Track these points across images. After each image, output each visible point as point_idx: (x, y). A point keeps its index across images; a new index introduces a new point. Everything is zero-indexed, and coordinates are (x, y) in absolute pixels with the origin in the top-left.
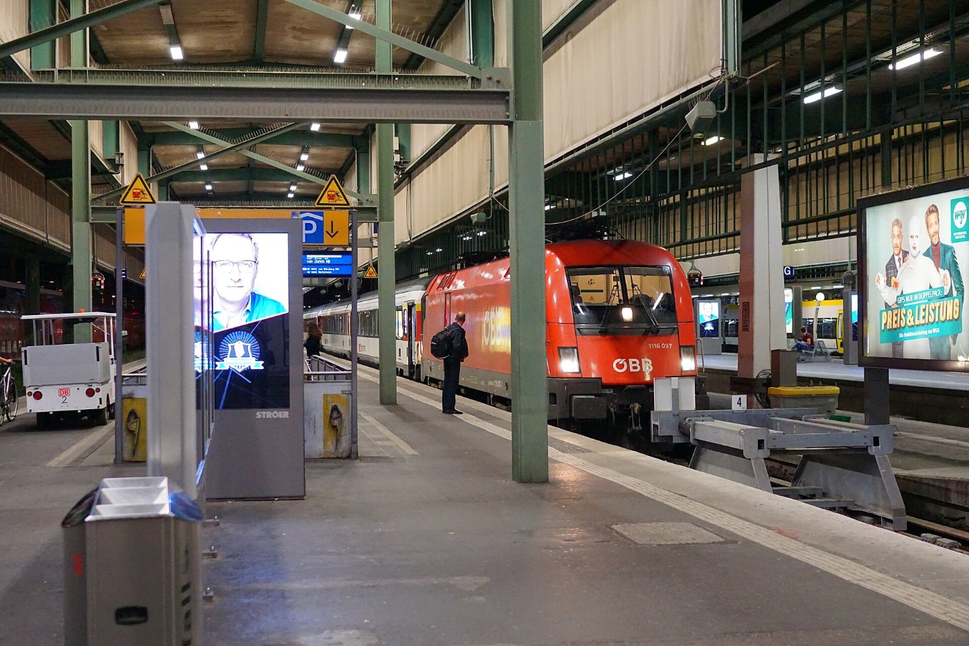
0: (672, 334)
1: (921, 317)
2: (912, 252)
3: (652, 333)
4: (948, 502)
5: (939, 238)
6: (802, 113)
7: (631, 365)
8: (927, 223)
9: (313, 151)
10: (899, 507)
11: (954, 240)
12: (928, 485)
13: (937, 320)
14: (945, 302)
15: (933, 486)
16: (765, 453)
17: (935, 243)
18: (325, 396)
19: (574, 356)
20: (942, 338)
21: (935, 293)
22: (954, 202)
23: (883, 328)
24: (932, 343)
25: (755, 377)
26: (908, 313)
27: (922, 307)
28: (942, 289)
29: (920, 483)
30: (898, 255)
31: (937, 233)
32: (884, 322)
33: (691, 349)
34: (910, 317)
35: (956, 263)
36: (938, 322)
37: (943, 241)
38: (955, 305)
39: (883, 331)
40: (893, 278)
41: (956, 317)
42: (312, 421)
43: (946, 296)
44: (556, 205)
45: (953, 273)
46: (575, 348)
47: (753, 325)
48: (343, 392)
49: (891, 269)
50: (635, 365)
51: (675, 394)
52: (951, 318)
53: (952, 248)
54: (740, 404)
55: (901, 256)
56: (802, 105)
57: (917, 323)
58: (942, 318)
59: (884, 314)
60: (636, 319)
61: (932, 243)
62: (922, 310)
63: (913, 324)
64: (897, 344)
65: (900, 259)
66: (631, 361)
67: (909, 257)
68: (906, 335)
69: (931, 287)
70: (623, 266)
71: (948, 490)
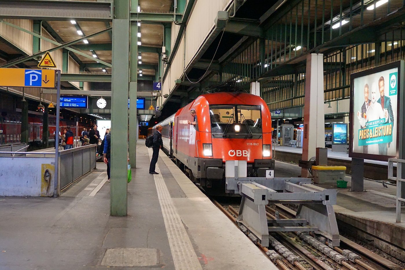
0: (259, 139)
1: (375, 134)
2: (373, 100)
3: (249, 138)
4: (366, 231)
5: (384, 93)
6: (331, 33)
7: (237, 153)
8: (379, 86)
9: (144, 55)
10: (336, 234)
11: (390, 94)
12: (358, 221)
13: (382, 135)
14: (386, 126)
15: (360, 222)
16: (266, 202)
17: (382, 96)
18: (43, 165)
19: (210, 148)
20: (384, 144)
21: (382, 121)
22: (391, 75)
23: (360, 139)
24: (380, 147)
25: (309, 160)
26: (370, 131)
27: (376, 128)
28: (384, 119)
29: (355, 220)
30: (367, 102)
31: (383, 91)
32: (360, 135)
33: (269, 146)
34: (371, 134)
35: (391, 106)
36: (382, 136)
37: (386, 95)
38: (390, 127)
39: (360, 140)
40: (365, 113)
41: (390, 134)
42: (35, 178)
43: (386, 123)
44: (242, 80)
45: (389, 111)
46: (211, 144)
47: (308, 136)
48: (52, 163)
49: (364, 109)
50: (239, 153)
51: (237, 169)
52: (388, 134)
53: (389, 98)
54: (270, 175)
55: (368, 103)
56: (331, 29)
57: (374, 136)
58: (384, 134)
59: (360, 131)
60: (241, 131)
61: (381, 96)
62: (376, 130)
63: (372, 137)
64: (365, 147)
65: (367, 104)
66: (237, 151)
67: (371, 103)
68: (369, 142)
69: (380, 118)
70: (237, 105)
71: (366, 225)
